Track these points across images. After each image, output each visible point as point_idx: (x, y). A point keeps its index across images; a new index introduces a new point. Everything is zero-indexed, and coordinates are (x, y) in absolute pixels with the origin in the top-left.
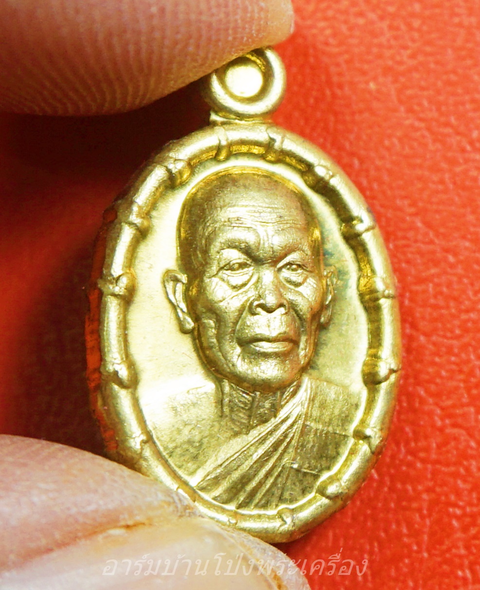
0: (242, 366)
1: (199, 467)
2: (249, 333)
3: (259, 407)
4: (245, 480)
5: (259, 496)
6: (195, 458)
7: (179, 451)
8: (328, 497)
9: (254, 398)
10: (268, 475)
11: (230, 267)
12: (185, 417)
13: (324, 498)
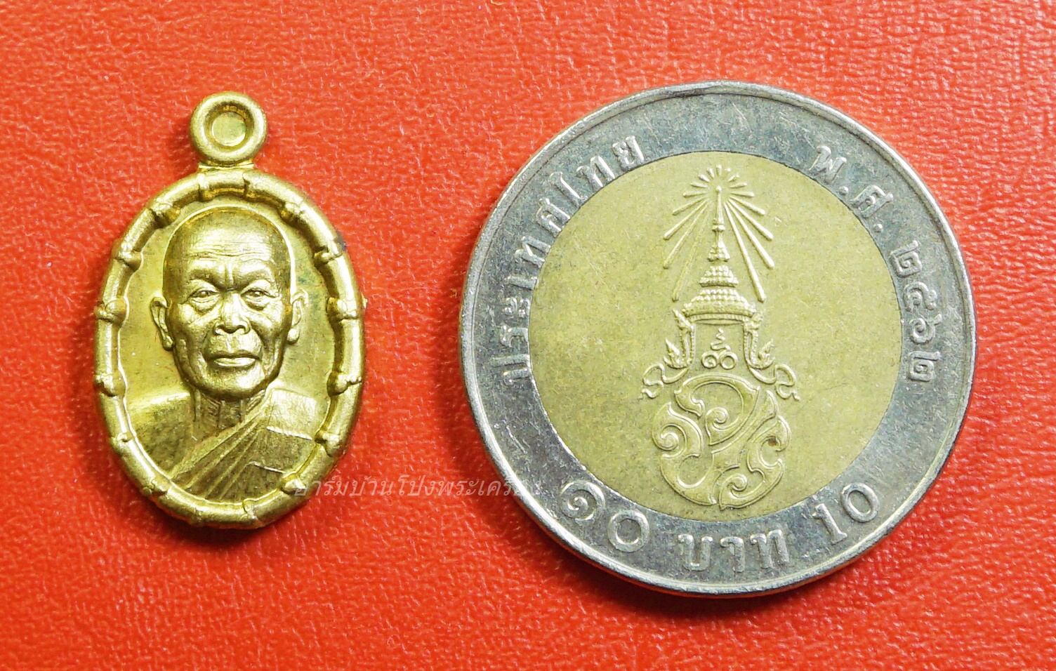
0: (207, 378)
1: (176, 463)
2: (213, 351)
3: (226, 414)
4: (213, 475)
5: (226, 490)
6: (173, 455)
7: (158, 449)
8: (285, 492)
9: (220, 406)
10: (233, 472)
11: (196, 294)
12: (164, 421)
13: (282, 493)
